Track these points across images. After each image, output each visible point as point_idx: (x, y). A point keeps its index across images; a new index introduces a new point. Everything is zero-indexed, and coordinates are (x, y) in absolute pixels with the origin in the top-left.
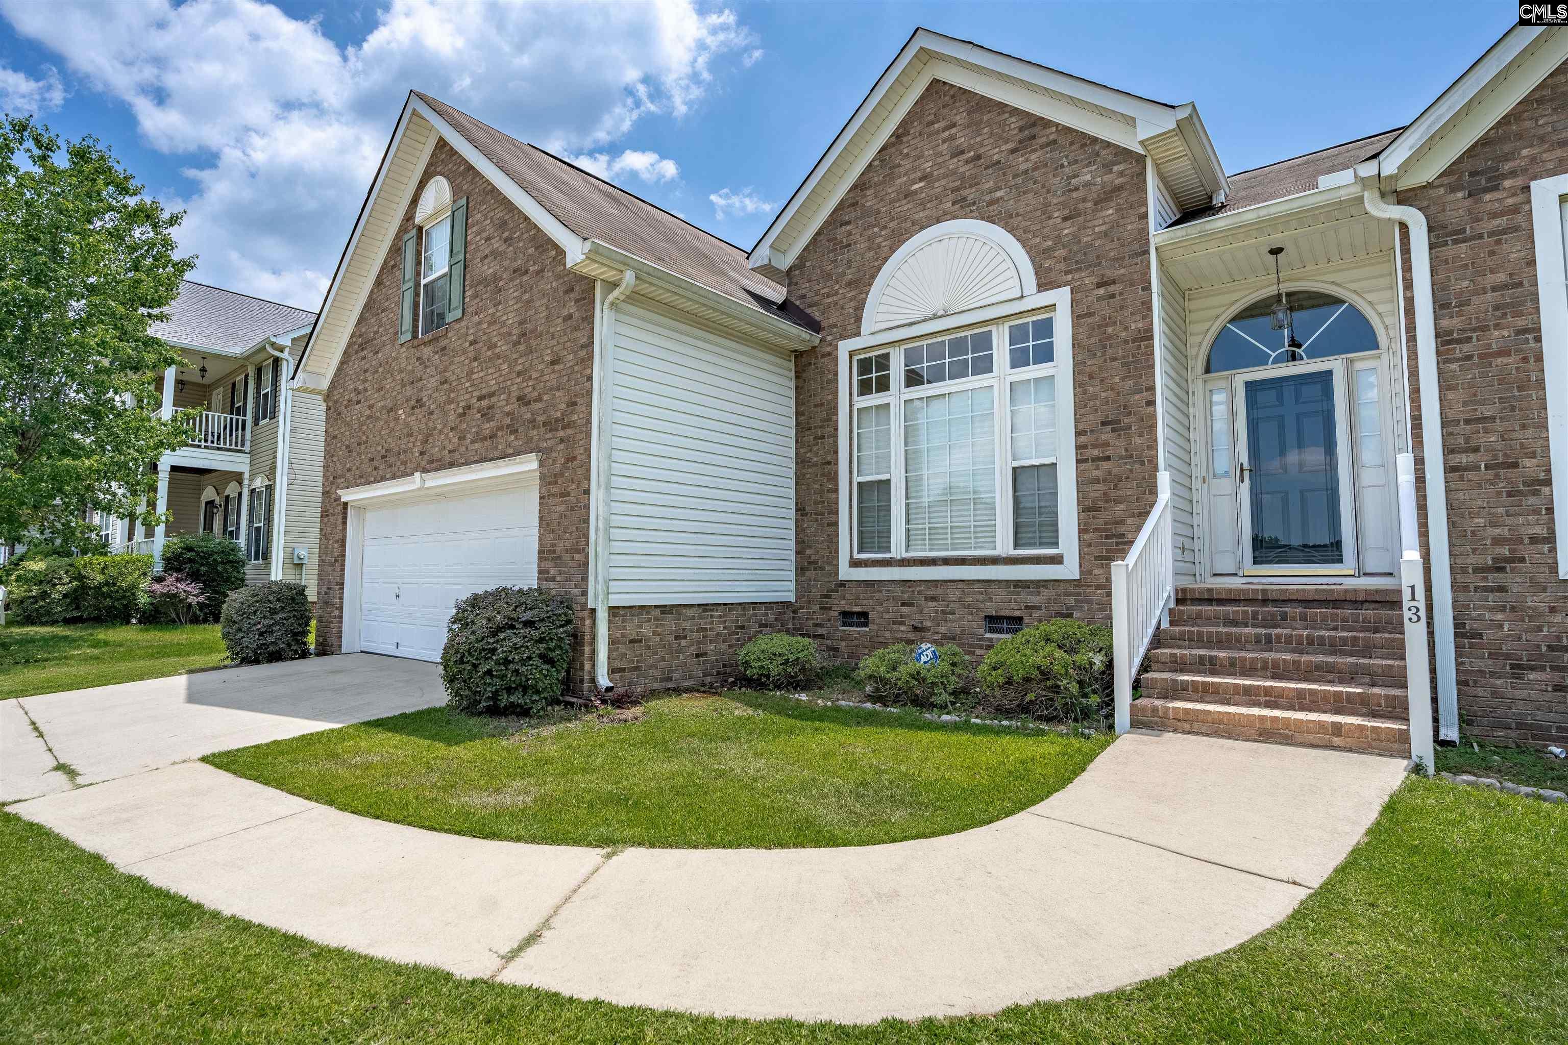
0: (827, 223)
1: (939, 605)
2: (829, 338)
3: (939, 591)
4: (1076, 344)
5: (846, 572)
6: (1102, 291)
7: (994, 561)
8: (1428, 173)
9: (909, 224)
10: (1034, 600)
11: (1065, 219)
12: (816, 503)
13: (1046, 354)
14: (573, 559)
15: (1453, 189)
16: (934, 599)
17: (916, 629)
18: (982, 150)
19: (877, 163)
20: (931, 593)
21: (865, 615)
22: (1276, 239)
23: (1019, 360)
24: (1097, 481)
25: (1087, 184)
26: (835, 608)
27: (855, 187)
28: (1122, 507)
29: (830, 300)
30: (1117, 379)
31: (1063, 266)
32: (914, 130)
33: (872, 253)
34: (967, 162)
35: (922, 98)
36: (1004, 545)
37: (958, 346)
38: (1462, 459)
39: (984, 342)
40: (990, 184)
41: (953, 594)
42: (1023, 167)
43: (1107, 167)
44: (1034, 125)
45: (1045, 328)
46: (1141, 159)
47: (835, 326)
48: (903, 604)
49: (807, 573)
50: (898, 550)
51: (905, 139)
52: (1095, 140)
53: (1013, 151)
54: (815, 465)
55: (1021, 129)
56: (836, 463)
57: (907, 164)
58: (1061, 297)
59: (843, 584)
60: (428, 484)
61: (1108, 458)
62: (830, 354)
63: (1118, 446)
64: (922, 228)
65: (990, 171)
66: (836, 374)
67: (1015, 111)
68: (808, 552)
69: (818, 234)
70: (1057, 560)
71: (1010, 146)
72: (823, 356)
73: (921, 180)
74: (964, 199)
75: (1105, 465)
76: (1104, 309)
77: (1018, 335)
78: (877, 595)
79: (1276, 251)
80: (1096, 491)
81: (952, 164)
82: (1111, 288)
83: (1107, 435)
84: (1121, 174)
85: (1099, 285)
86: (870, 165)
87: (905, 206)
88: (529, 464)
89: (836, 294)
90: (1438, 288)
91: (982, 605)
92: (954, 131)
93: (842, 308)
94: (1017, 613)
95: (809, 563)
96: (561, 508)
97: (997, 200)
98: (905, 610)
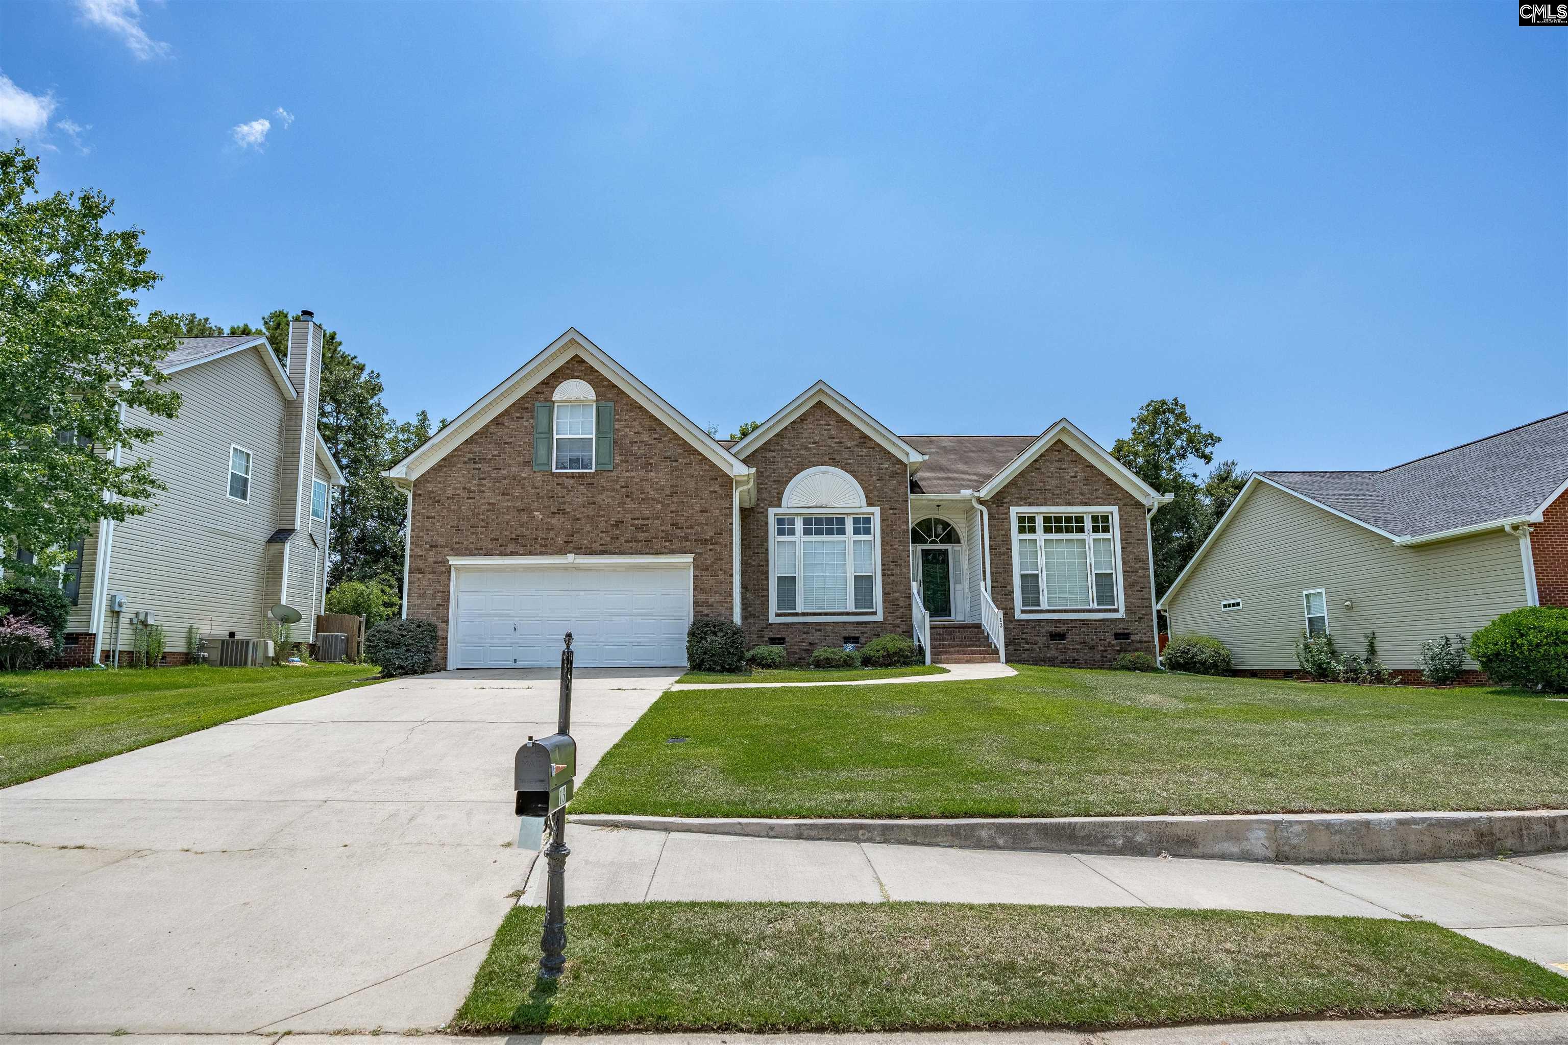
0: (761, 448)
1: (822, 633)
2: (762, 505)
3: (822, 627)
4: (882, 530)
5: (773, 619)
6: (891, 511)
7: (848, 614)
8: (988, 498)
9: (807, 461)
10: (865, 630)
11: (878, 480)
12: (754, 585)
13: (868, 531)
14: (723, 606)
15: (993, 503)
16: (819, 630)
17: (811, 644)
18: (843, 441)
19: (789, 428)
20: (818, 628)
21: (783, 639)
22: (938, 503)
23: (856, 531)
24: (889, 583)
25: (886, 469)
26: (766, 636)
27: (777, 435)
28: (898, 594)
29: (763, 486)
30: (897, 546)
31: (876, 498)
32: (811, 419)
33: (787, 470)
34: (836, 443)
35: (814, 406)
36: (851, 607)
37: (830, 521)
38: (995, 584)
39: (841, 521)
40: (846, 456)
41: (829, 628)
42: (861, 453)
43: (894, 464)
44: (865, 438)
45: (867, 521)
46: (906, 465)
47: (766, 500)
48: (804, 633)
49: (749, 620)
50: (799, 609)
51: (805, 422)
52: (889, 453)
53: (857, 445)
54: (754, 566)
55: (860, 438)
56: (767, 566)
57: (806, 434)
58: (876, 510)
59: (771, 625)
60: (577, 561)
61: (893, 575)
62: (762, 513)
63: (897, 572)
64: (814, 466)
65: (847, 450)
66: (767, 524)
67: (857, 429)
68: (750, 609)
69: (756, 451)
70: (874, 613)
71: (855, 443)
72: (758, 513)
73: (813, 443)
74: (835, 459)
75: (892, 578)
76: (892, 518)
77: (856, 521)
78: (790, 630)
79: (938, 506)
80: (889, 587)
81: (829, 441)
82: (896, 512)
83: (893, 567)
84: (899, 469)
85: (890, 509)
86: (786, 428)
87: (804, 453)
88: (689, 559)
89: (766, 484)
90: (990, 533)
91: (842, 632)
92: (829, 427)
93: (770, 491)
94: (857, 635)
95: (750, 615)
96: (712, 582)
97: (849, 464)
98: (805, 636)
